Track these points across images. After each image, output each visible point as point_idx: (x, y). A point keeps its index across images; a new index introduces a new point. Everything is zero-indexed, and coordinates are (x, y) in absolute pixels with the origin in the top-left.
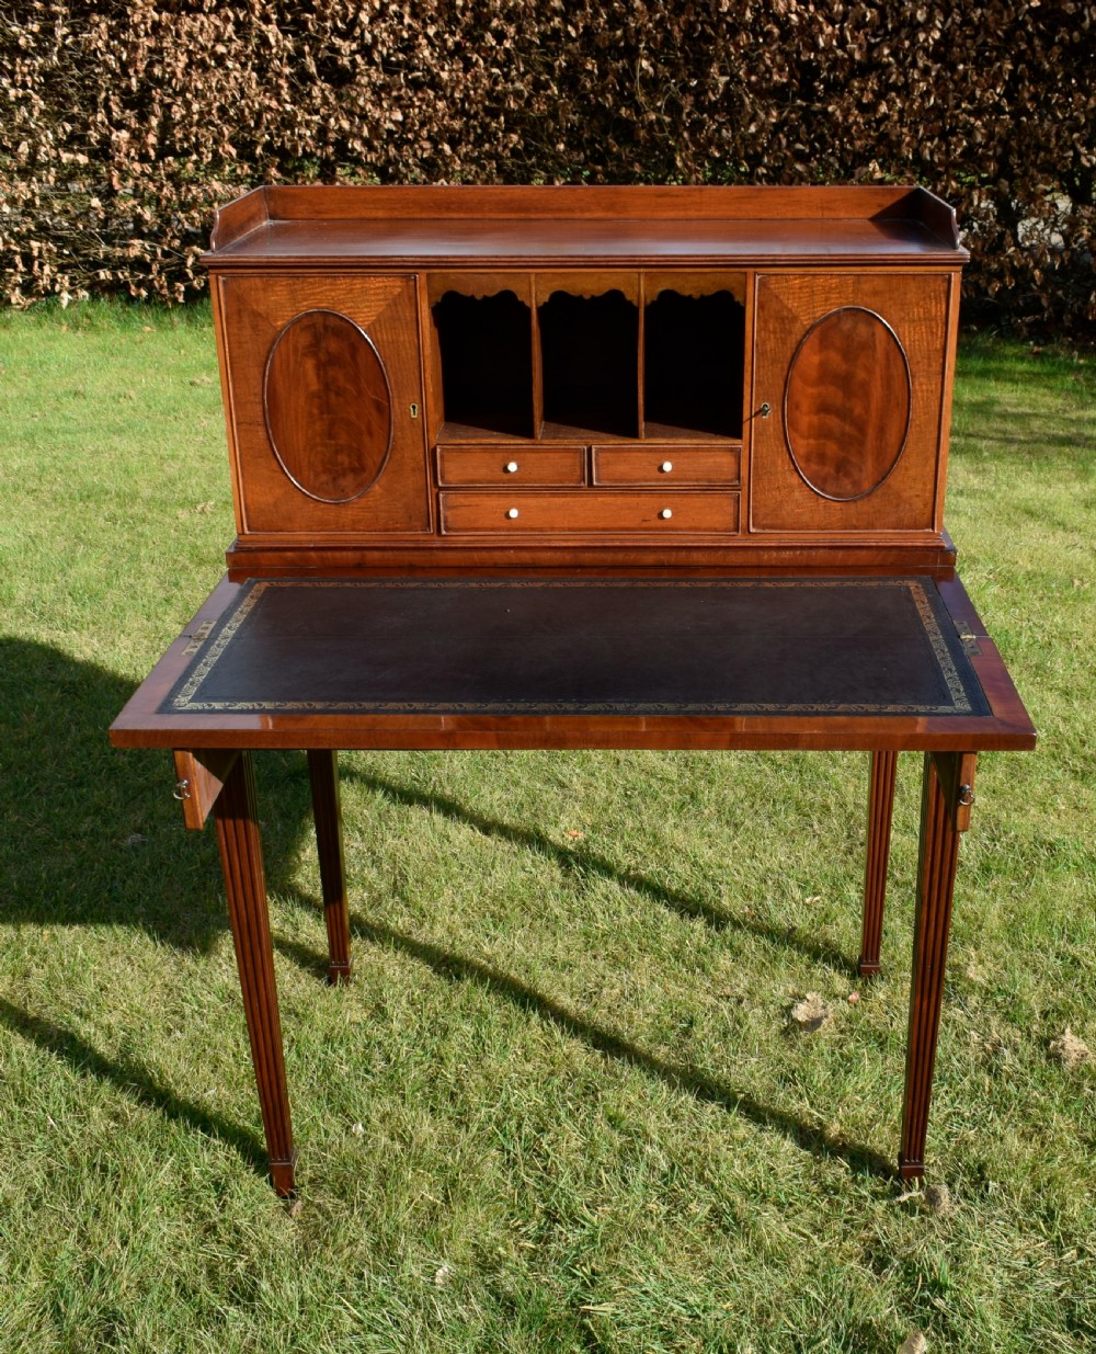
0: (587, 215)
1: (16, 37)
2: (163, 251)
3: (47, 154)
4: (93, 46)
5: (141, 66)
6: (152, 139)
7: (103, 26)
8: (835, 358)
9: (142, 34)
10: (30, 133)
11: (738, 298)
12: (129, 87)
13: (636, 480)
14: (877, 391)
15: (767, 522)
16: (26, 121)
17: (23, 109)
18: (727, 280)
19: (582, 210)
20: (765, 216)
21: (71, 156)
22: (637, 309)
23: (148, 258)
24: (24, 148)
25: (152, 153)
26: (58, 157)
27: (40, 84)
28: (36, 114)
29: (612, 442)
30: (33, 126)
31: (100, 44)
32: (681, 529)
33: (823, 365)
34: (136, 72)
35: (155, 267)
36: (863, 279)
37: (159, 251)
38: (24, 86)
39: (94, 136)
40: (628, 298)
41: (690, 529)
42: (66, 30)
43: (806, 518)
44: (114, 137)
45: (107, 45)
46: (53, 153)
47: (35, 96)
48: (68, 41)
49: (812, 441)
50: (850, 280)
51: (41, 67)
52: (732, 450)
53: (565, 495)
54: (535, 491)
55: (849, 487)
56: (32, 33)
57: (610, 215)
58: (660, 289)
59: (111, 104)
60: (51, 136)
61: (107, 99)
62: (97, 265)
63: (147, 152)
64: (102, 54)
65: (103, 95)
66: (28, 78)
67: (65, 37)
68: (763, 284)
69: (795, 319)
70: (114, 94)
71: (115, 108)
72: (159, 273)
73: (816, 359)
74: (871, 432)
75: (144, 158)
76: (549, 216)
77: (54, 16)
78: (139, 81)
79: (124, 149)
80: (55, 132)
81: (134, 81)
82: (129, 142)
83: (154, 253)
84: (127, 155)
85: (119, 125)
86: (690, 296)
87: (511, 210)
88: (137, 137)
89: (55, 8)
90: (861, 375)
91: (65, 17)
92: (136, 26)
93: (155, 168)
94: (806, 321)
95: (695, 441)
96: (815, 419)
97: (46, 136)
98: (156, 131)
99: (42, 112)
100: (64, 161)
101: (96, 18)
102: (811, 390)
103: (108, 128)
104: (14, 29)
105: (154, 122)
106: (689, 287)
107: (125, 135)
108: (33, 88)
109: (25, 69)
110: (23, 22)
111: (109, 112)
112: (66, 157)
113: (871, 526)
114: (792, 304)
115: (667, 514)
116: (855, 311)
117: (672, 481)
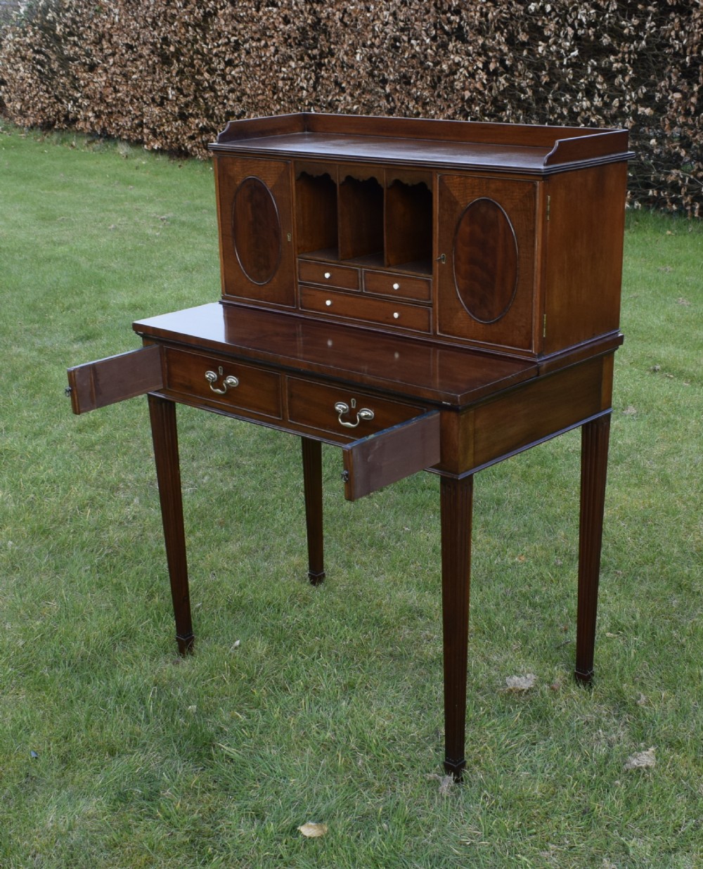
1: (623, 28)
2: (690, 180)
3: (629, 107)
4: (667, 35)
5: (695, 48)
6: (693, 100)
7: (676, 20)
8: (477, 230)
9: (697, 26)
10: (622, 93)
11: (429, 188)
12: (685, 63)
13: (383, 293)
14: (500, 254)
15: (446, 329)
16: (620, 84)
17: (620, 76)
18: (423, 176)
21: (643, 109)
22: (383, 190)
23: (680, 182)
24: (616, 102)
25: (693, 109)
26: (637, 110)
27: (634, 59)
28: (627, 79)
29: (373, 267)
30: (624, 88)
31: (673, 33)
32: (405, 327)
33: (471, 233)
34: (692, 52)
35: (683, 191)
36: (491, 181)
37: (687, 179)
38: (623, 61)
39: (658, 95)
40: (379, 182)
41: (408, 327)
42: (653, 23)
43: (465, 331)
44: (670, 98)
45: (677, 35)
46: (633, 107)
47: (629, 68)
48: (652, 31)
49: (467, 281)
50: (484, 181)
51: (636, 49)
52: (426, 281)
53: (351, 296)
55: (487, 314)
56: (633, 26)
58: (393, 179)
59: (672, 75)
60: (633, 95)
61: (670, 71)
62: (648, 186)
63: (690, 109)
64: (673, 39)
65: (669, 67)
66: (626, 56)
67: (651, 28)
68: (441, 180)
69: (457, 203)
70: (675, 67)
71: (674, 78)
72: (686, 195)
73: (468, 230)
74: (498, 280)
75: (687, 113)
77: (647, 14)
78: (692, 59)
79: (675, 105)
80: (637, 93)
81: (687, 59)
82: (679, 102)
83: (683, 180)
84: (676, 111)
85: (675, 90)
86: (407, 185)
88: (685, 97)
89: (650, 8)
90: (491, 242)
91: (655, 14)
92: (695, 20)
93: (694, 120)
94: (463, 204)
95: (410, 273)
96: (469, 268)
97: (631, 96)
98: (696, 94)
99: (632, 79)
100: (639, 113)
101: (673, 15)
102: (465, 249)
103: (667, 91)
104: (623, 23)
105: (696, 88)
107: (678, 95)
108: (629, 62)
109: (626, 50)
110: (630, 18)
111: (670, 78)
112: (641, 110)
113: (499, 342)
114: (456, 193)
115: (396, 315)
116: (487, 201)
117: (399, 295)
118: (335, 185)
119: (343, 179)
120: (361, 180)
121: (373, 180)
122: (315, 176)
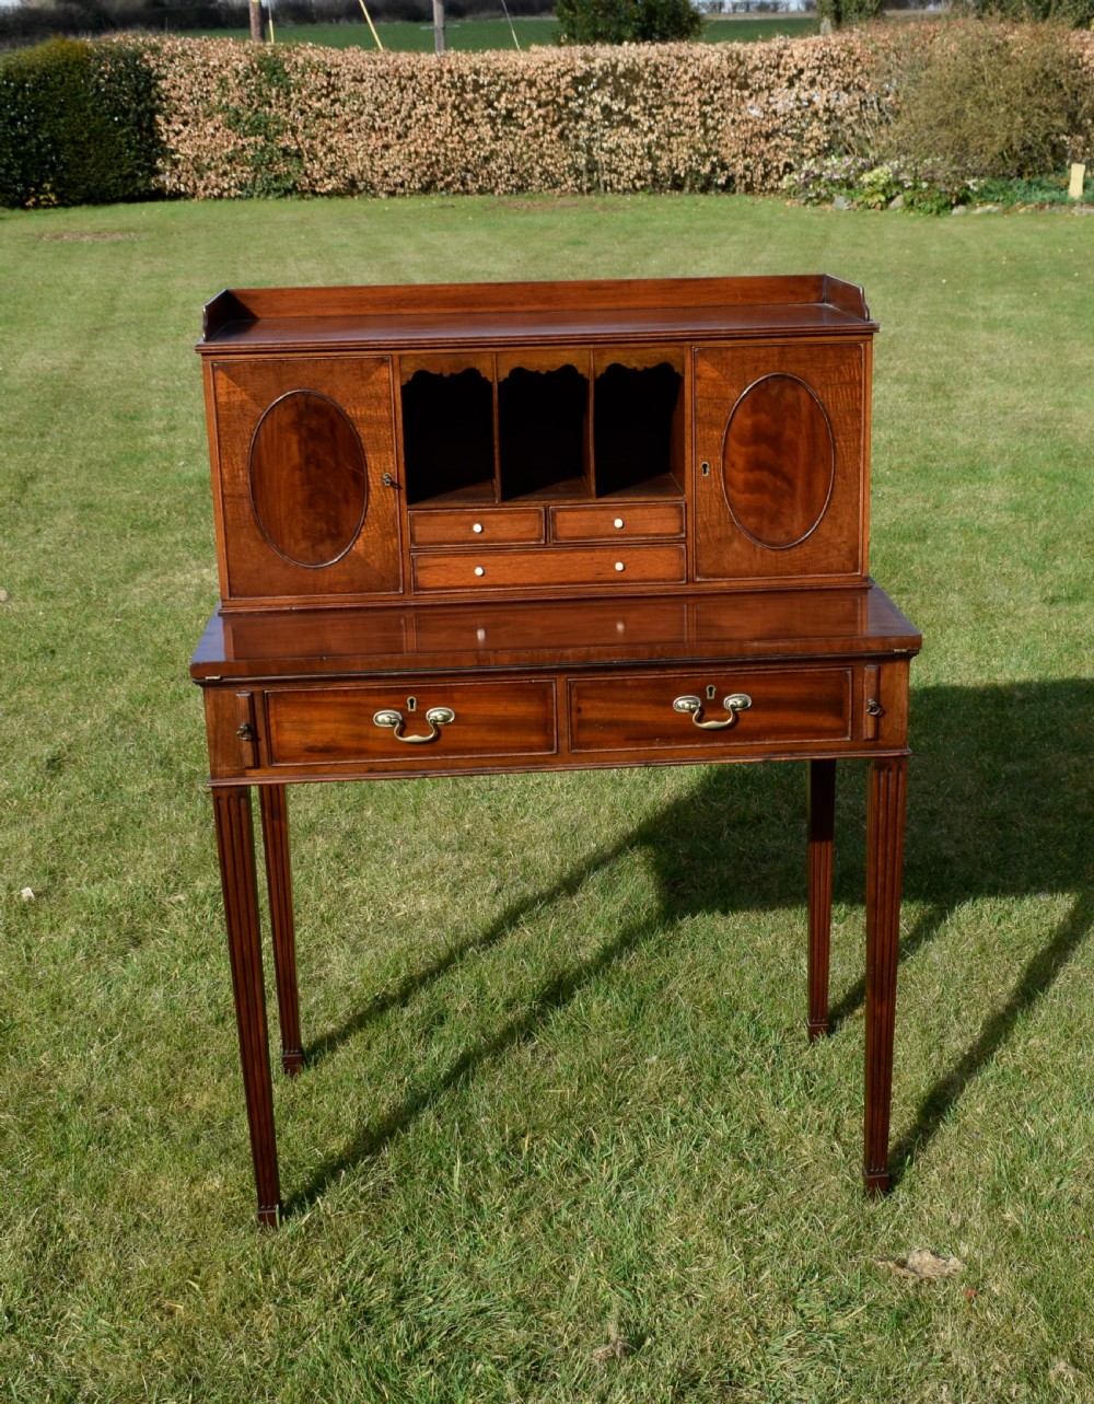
0: (527, 308)
8: (764, 418)
11: (677, 369)
13: (590, 537)
14: (803, 448)
15: (711, 571)
18: (667, 353)
19: (522, 303)
20: (687, 304)
22: (588, 382)
29: (569, 502)
32: (633, 581)
33: (755, 426)
36: (787, 349)
40: (580, 371)
41: (640, 581)
43: (745, 566)
49: (747, 496)
50: (776, 350)
52: (676, 506)
53: (527, 553)
54: (500, 550)
55: (783, 537)
57: (546, 307)
58: (607, 364)
73: (748, 422)
74: (800, 485)
76: (492, 309)
86: (635, 369)
87: (457, 306)
90: (789, 433)
95: (643, 499)
96: (751, 476)
102: (743, 450)
106: (634, 360)
113: (804, 571)
115: (619, 566)
116: (781, 378)
117: (623, 536)
118: (490, 385)
119: (505, 374)
120: (543, 372)
121: (568, 370)
122: (446, 375)
